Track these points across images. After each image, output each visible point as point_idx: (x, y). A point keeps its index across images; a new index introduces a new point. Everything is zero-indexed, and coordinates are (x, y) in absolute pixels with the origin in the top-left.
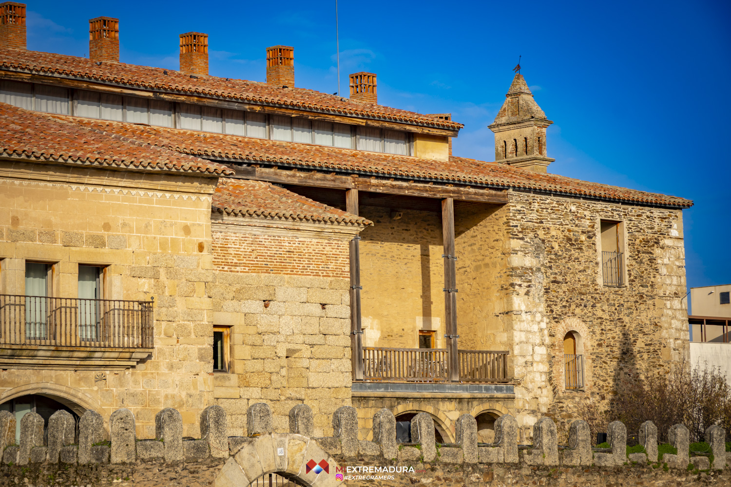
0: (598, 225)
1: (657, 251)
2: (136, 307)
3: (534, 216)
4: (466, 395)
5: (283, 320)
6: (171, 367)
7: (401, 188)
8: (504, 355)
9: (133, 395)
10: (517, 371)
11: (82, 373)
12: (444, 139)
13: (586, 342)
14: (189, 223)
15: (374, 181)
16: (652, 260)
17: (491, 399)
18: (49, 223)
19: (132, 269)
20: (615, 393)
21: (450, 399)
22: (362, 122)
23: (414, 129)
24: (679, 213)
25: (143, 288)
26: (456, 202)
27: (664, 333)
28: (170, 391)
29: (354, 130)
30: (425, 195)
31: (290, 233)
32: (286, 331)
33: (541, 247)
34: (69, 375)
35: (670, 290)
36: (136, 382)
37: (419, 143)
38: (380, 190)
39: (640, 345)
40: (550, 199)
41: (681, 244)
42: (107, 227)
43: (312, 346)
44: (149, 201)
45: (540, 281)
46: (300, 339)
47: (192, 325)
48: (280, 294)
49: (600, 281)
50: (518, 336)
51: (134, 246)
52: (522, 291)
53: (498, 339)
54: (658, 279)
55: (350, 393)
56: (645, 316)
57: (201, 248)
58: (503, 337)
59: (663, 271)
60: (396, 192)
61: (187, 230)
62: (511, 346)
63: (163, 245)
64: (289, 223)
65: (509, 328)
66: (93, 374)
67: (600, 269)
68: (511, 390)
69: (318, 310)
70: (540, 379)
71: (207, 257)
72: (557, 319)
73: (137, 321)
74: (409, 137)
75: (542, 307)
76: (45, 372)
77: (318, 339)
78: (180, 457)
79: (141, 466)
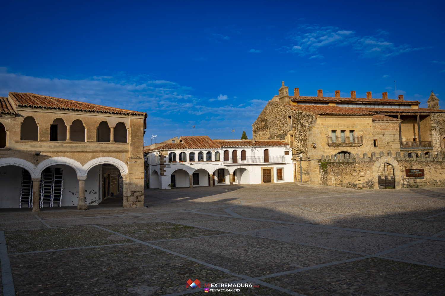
2: (360, 137)
3: (436, 117)
4: (423, 149)
5: (386, 138)
6: (366, 146)
7: (408, 114)
8: (431, 142)
9: (360, 151)
10: (433, 145)
11: (351, 148)
12: (417, 105)
14: (368, 123)
15: (403, 113)
17: (428, 150)
18: (344, 124)
19: (359, 131)
21: (419, 150)
22: (401, 104)
23: (411, 104)
25: (361, 134)
26: (420, 116)
28: (366, 150)
29: (399, 105)
30: (413, 115)
31: (387, 123)
32: (387, 139)
33: (438, 122)
34: (349, 148)
36: (360, 149)
37: (412, 106)
38: (404, 115)
40: (439, 114)
42: (354, 124)
43: (392, 142)
44: (361, 119)
45: (438, 129)
46: (390, 141)
47: (370, 139)
48: (386, 133)
51: (359, 127)
52: (434, 130)
55: (400, 149)
57: (371, 126)
60: (407, 115)
61: (368, 124)
62: (432, 140)
63: (364, 126)
64: (387, 122)
65: (432, 137)
66: (353, 148)
68: (432, 148)
69: (393, 136)
70: (438, 146)
71: (372, 128)
72: (442, 135)
73: (360, 139)
74: (410, 105)
75: (438, 133)
76: (345, 148)
77: (393, 141)
78: (368, 161)
79: (361, 162)
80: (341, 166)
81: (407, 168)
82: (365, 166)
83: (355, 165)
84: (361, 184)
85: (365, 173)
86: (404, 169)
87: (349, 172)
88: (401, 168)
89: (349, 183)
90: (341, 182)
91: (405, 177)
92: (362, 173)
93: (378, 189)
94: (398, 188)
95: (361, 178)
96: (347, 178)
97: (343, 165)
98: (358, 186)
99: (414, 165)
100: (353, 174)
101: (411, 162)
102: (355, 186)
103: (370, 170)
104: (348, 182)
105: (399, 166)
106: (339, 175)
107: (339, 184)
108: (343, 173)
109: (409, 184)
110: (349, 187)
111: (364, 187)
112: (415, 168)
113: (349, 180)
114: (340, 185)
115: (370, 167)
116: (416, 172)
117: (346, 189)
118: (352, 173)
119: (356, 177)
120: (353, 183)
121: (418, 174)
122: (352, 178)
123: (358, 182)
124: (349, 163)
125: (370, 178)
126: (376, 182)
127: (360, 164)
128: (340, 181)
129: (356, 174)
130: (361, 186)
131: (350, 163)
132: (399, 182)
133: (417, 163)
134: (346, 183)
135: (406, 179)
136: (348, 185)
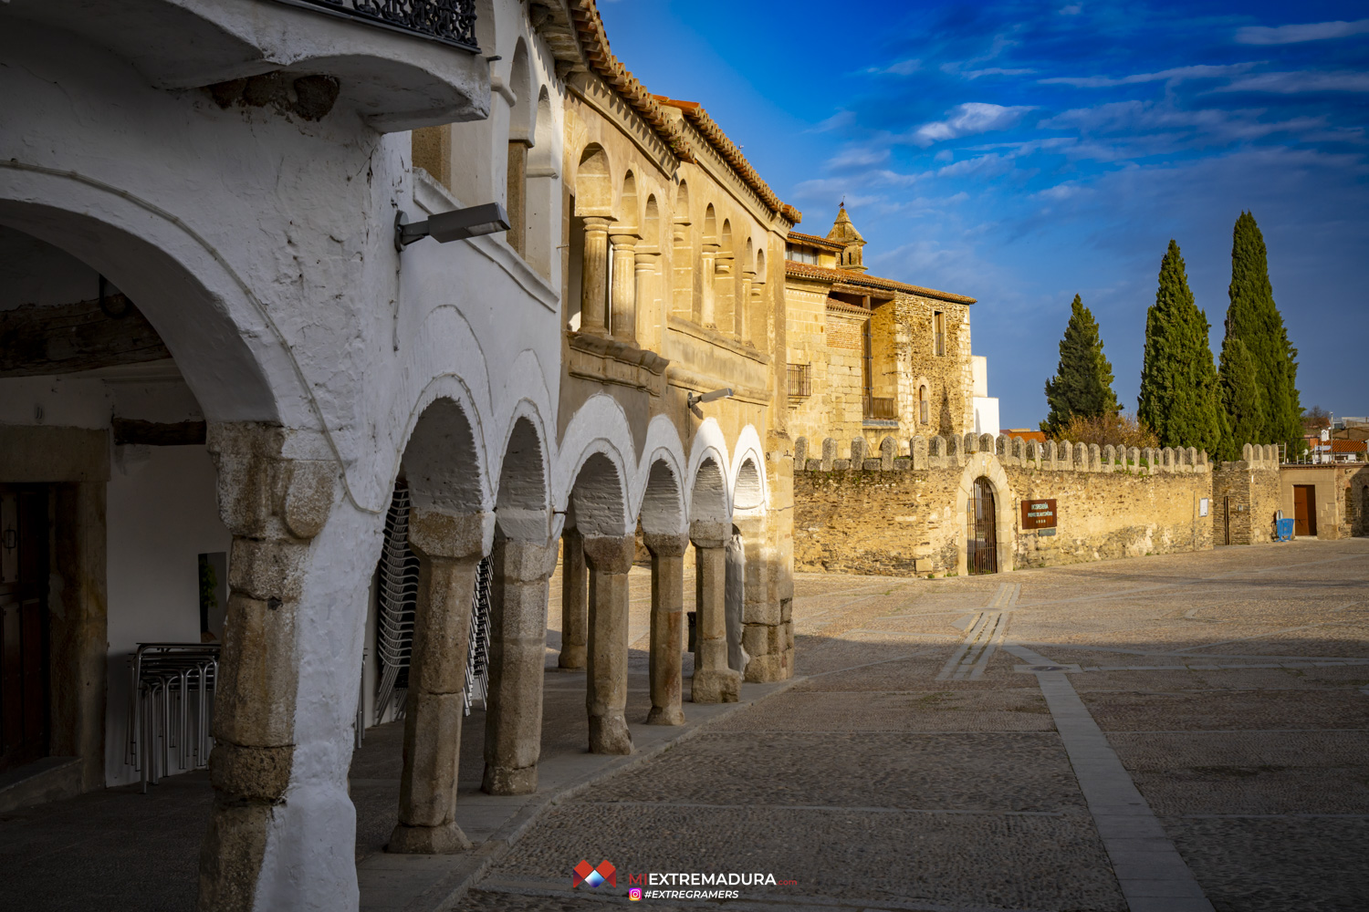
0: (933, 315)
1: (958, 332)
2: (797, 368)
3: (906, 308)
4: (879, 427)
8: (891, 400)
10: (900, 412)
12: (834, 254)
13: (928, 394)
16: (956, 338)
17: (890, 430)
19: (794, 343)
20: (941, 426)
21: (872, 430)
24: (968, 307)
25: (800, 356)
26: (871, 298)
27: (962, 387)
28: (811, 424)
31: (838, 320)
32: (835, 384)
33: (910, 330)
35: (964, 358)
39: (950, 396)
40: (913, 297)
41: (968, 328)
43: (846, 394)
44: (800, 298)
45: (909, 351)
46: (841, 389)
49: (934, 352)
50: (900, 389)
52: (902, 358)
53: (885, 390)
54: (959, 352)
55: (861, 426)
56: (953, 376)
57: (822, 329)
58: (890, 389)
59: (961, 346)
62: (896, 395)
63: (807, 328)
65: (894, 382)
67: (934, 344)
68: (896, 424)
69: (846, 370)
70: (910, 416)
71: (824, 336)
72: (916, 377)
73: (796, 378)
74: (815, 252)
75: (910, 370)
78: (946, 467)
79: (931, 472)
80: (828, 486)
81: (1025, 498)
82: (941, 488)
83: (907, 481)
84: (929, 556)
85: (941, 515)
86: (1019, 501)
87: (876, 509)
88: (1014, 495)
89: (874, 555)
90: (827, 554)
91: (1020, 527)
92: (934, 517)
93: (967, 574)
94: (1007, 567)
95: (931, 535)
96: (861, 535)
97: (839, 482)
98: (919, 568)
99: (1037, 486)
100: (899, 519)
101: (1031, 474)
102: (906, 565)
103: (952, 502)
104: (867, 553)
105: (1008, 487)
106: (813, 526)
107: (811, 563)
108: (835, 517)
109: (1026, 552)
110: (868, 573)
111: (936, 569)
112: (1038, 498)
113: (872, 545)
114: (819, 566)
115: (951, 493)
116: (1042, 511)
117: (851, 577)
118: (889, 516)
119: (910, 531)
120: (893, 553)
121: (1045, 518)
122: (888, 533)
123: (920, 551)
124: (877, 477)
125: (951, 534)
126: (963, 550)
127: (929, 479)
128: (819, 547)
129: (912, 519)
130: (930, 564)
131: (882, 474)
132: (1008, 548)
133: (1043, 477)
134: (852, 555)
135: (1022, 535)
136: (868, 564)
